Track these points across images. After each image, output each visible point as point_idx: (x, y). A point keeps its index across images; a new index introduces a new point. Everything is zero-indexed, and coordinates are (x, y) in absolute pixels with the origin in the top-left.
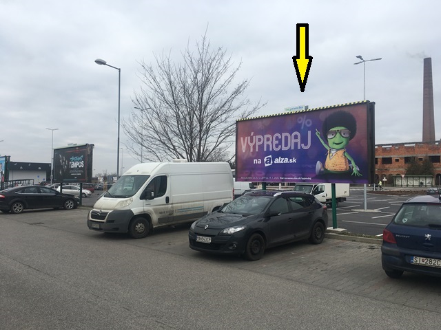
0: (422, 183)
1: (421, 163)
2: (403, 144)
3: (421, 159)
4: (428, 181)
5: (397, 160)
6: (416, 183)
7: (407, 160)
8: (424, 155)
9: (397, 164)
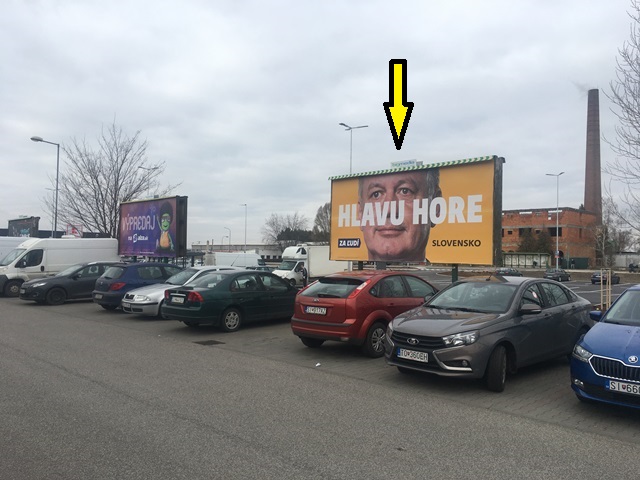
0: (535, 263)
1: (536, 237)
2: (518, 211)
3: (538, 232)
4: (543, 260)
5: (510, 233)
6: (529, 263)
7: (521, 231)
8: (541, 226)
9: (510, 237)
